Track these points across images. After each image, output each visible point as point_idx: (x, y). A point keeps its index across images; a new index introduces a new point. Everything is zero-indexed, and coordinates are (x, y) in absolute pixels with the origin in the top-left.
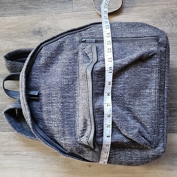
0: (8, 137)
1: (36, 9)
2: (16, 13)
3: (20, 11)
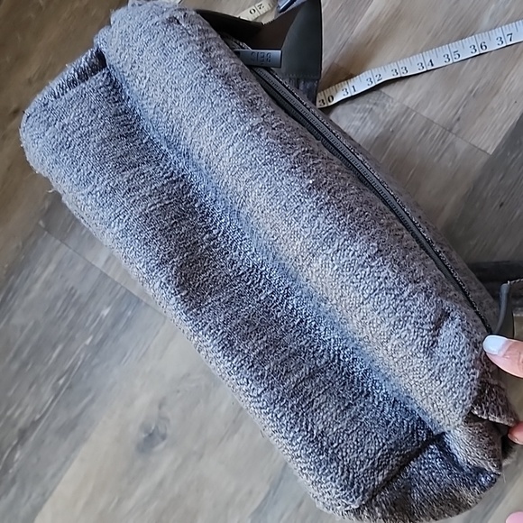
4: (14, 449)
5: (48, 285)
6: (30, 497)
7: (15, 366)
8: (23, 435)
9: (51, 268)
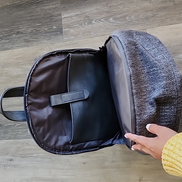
0: (22, 143)
1: (36, 41)
2: (21, 46)
3: (24, 44)
4: (14, 33)
5: (50, 9)
6: (9, 45)
7: (29, 18)
8: (18, 33)
9: (54, 6)
